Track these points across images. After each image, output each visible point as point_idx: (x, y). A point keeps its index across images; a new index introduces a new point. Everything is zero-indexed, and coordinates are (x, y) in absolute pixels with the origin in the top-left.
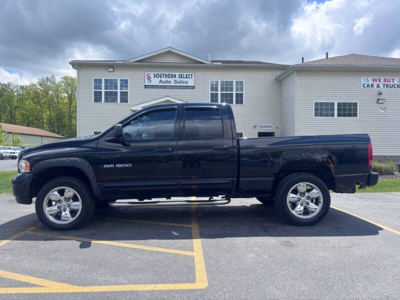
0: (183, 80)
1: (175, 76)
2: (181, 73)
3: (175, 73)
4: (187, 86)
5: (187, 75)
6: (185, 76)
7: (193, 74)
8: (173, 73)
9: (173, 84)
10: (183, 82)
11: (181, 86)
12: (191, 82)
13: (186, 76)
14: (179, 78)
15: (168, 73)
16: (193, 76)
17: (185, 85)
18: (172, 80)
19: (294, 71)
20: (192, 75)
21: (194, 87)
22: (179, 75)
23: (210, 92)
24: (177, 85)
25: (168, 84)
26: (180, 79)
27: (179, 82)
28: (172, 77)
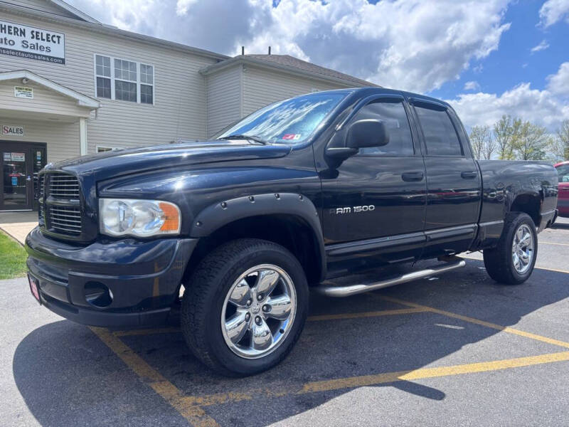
0: (40, 43)
1: (23, 33)
2: (35, 30)
3: (23, 28)
4: (50, 57)
5: (48, 35)
6: (45, 37)
7: (62, 36)
8: (19, 27)
9: (18, 47)
10: (41, 48)
11: (37, 55)
12: (57, 50)
13: (48, 38)
14: (33, 38)
15: (7, 24)
16: (61, 40)
17: (44, 53)
18: (18, 40)
19: (239, 65)
20: (59, 37)
21: (63, 61)
22: (33, 32)
23: (96, 76)
24: (28, 50)
25: (8, 47)
26: (34, 41)
27: (33, 47)
28: (16, 33)
